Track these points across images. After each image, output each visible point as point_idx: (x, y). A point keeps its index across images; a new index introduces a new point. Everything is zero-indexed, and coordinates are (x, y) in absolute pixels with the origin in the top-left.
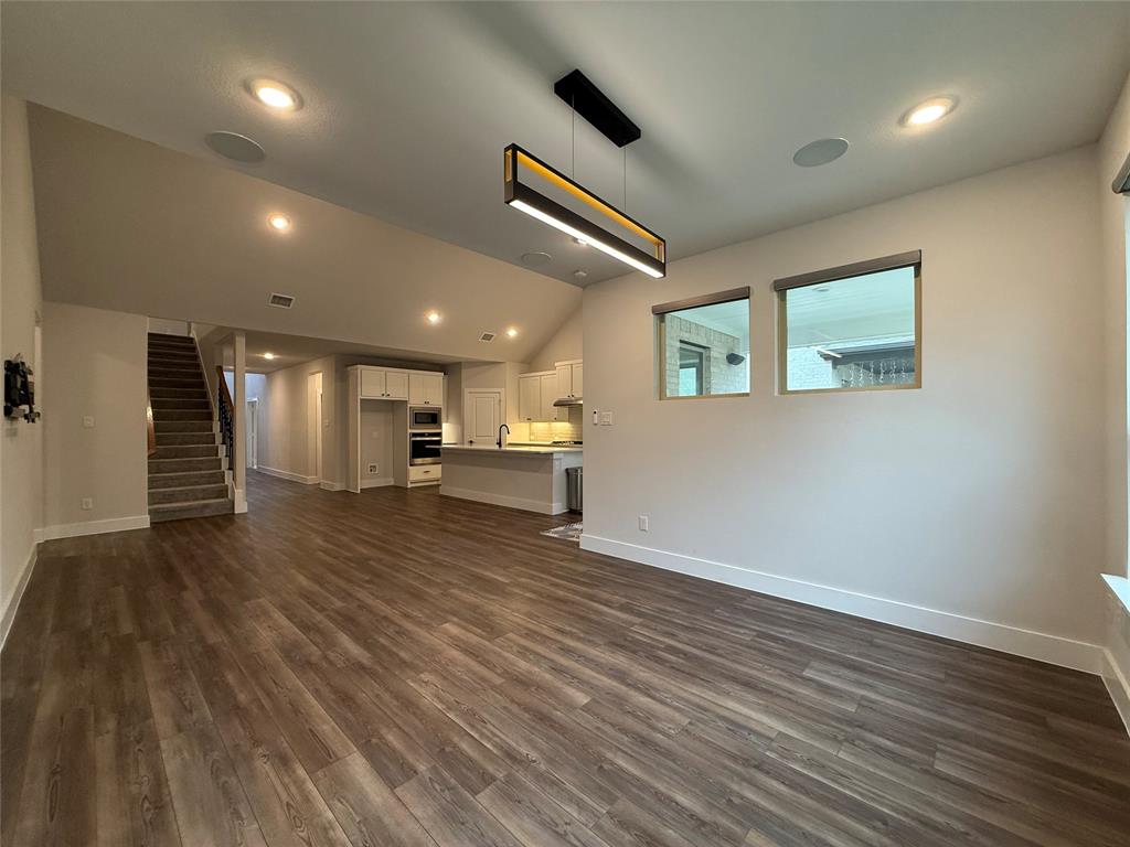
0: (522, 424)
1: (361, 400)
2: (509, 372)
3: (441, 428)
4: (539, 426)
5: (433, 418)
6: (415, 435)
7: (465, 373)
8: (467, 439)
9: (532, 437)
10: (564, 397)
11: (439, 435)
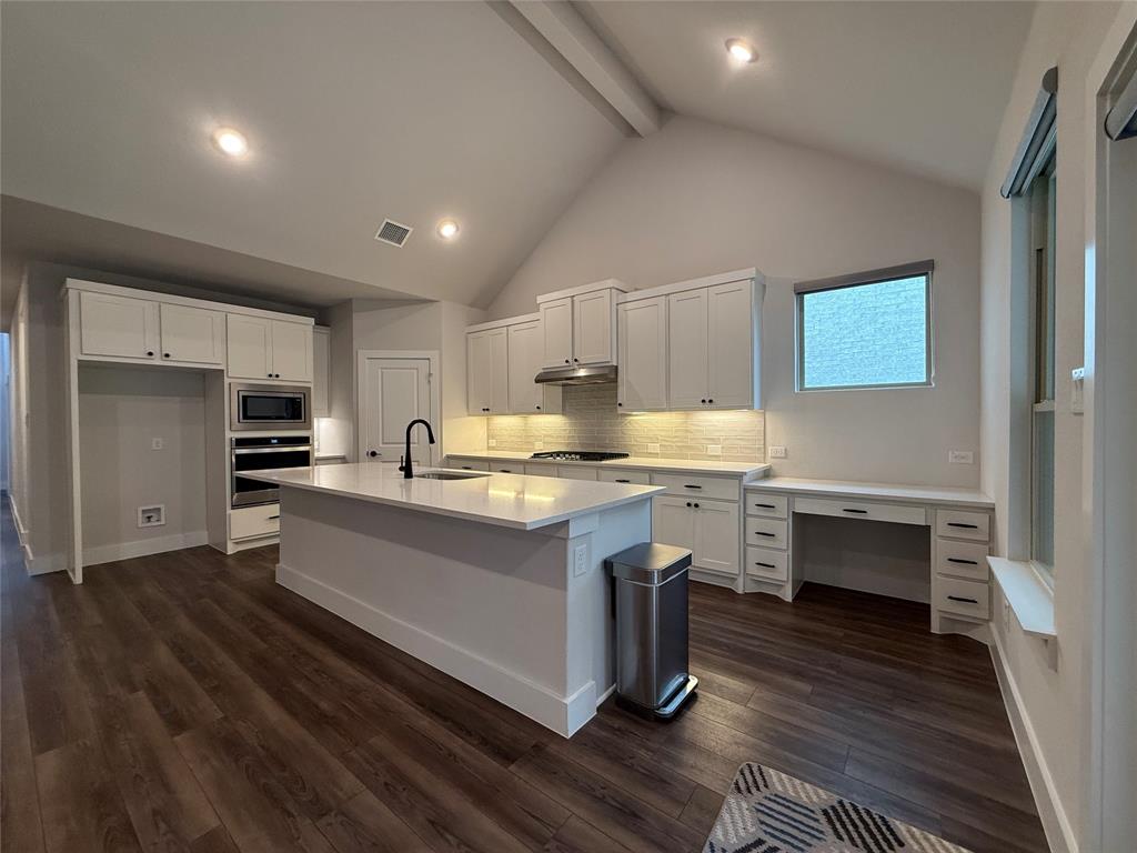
0: (475, 419)
1: (82, 365)
2: (447, 320)
3: (309, 427)
4: (507, 423)
5: (293, 408)
6: (241, 443)
7: (359, 321)
8: (365, 449)
9: (493, 443)
10: (556, 362)
11: (305, 440)
